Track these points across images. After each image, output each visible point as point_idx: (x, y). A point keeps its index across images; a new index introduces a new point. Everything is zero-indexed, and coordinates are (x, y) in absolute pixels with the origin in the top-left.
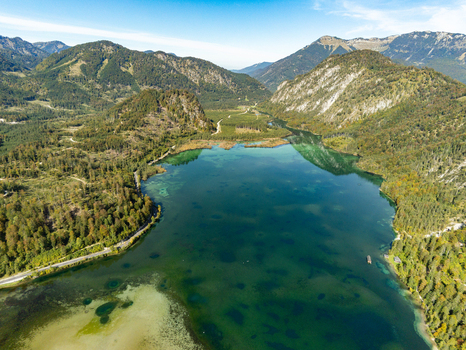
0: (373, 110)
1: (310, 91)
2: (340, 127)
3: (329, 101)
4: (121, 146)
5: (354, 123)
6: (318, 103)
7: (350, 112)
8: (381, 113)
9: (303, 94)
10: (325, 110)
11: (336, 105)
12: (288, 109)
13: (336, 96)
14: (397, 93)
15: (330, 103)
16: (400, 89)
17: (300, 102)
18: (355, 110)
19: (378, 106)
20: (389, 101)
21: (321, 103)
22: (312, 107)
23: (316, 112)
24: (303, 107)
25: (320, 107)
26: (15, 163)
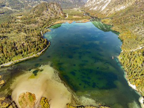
0: (119, 10)
1: (98, 3)
2: (107, 15)
3: (104, 6)
4: (36, 22)
5: (112, 14)
6: (101, 7)
7: (111, 10)
8: (121, 11)
9: (96, 3)
10: (103, 9)
11: (107, 8)
12: (90, 9)
13: (107, 5)
14: (128, 3)
15: (104, 7)
16: (129, 2)
17: (94, 7)
18: (113, 10)
19: (121, 8)
20: (125, 6)
21: (102, 7)
22: (98, 8)
23: (100, 10)
24: (95, 8)
25: (101, 9)
26: (2, 28)
